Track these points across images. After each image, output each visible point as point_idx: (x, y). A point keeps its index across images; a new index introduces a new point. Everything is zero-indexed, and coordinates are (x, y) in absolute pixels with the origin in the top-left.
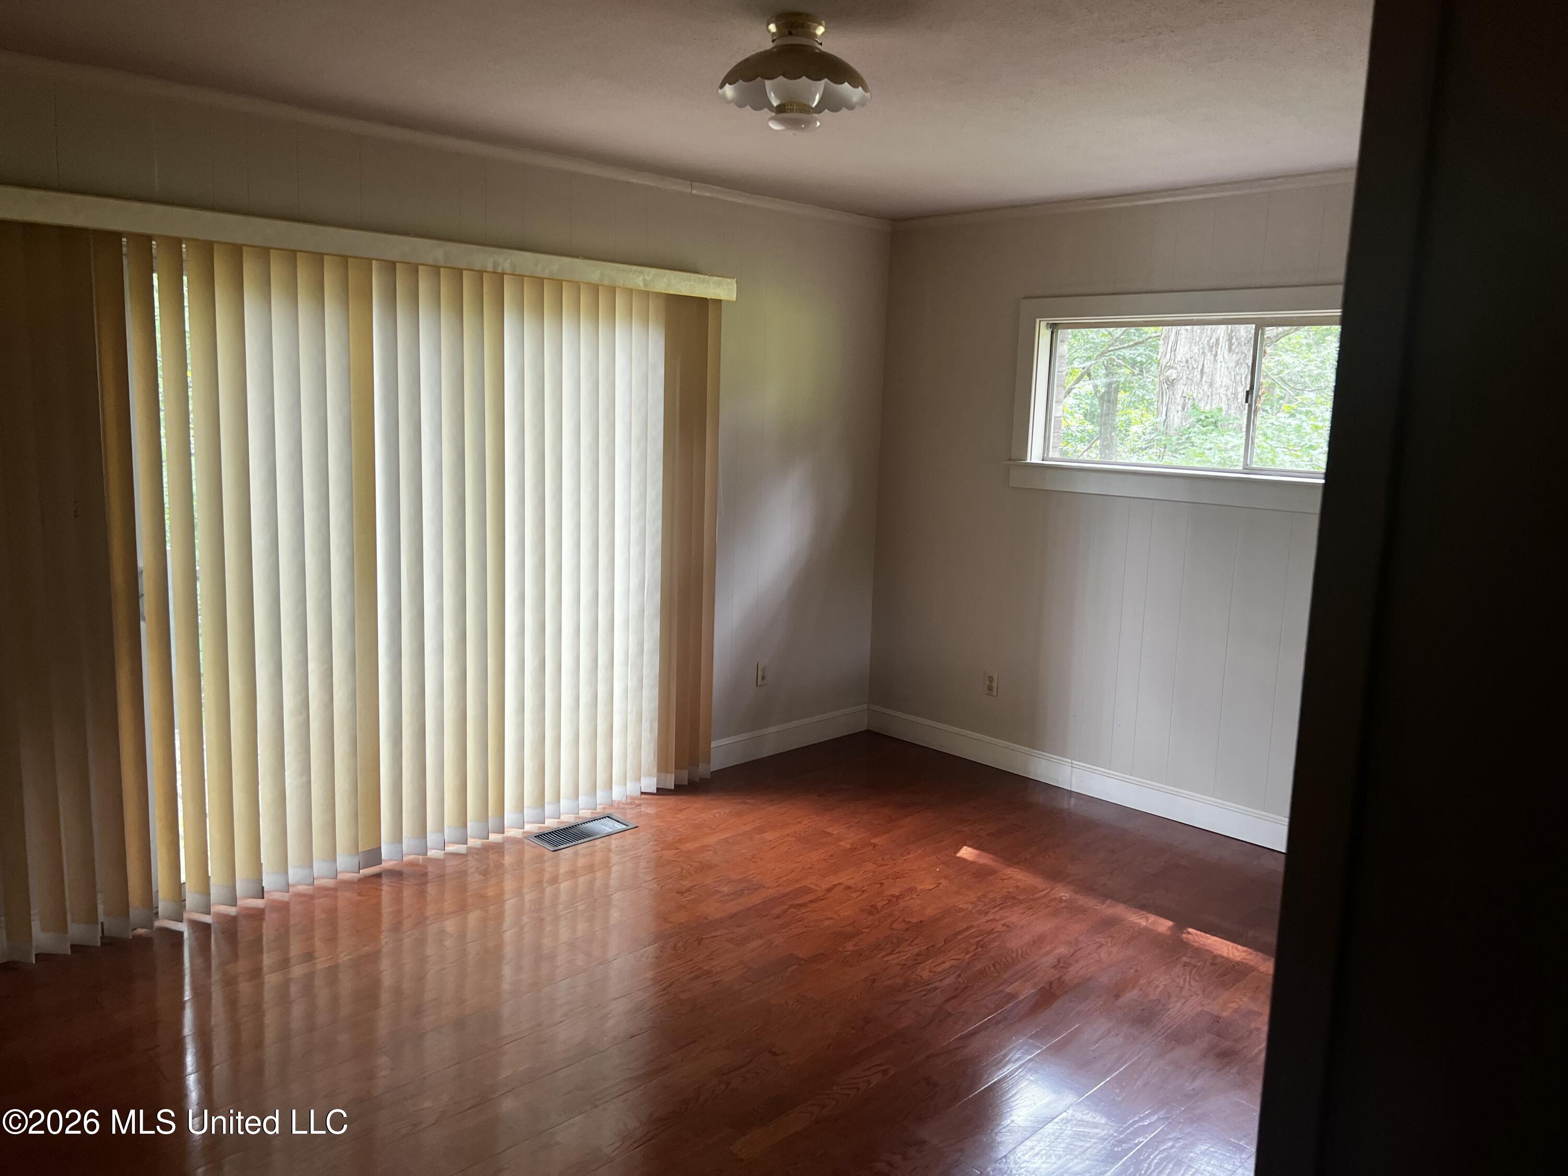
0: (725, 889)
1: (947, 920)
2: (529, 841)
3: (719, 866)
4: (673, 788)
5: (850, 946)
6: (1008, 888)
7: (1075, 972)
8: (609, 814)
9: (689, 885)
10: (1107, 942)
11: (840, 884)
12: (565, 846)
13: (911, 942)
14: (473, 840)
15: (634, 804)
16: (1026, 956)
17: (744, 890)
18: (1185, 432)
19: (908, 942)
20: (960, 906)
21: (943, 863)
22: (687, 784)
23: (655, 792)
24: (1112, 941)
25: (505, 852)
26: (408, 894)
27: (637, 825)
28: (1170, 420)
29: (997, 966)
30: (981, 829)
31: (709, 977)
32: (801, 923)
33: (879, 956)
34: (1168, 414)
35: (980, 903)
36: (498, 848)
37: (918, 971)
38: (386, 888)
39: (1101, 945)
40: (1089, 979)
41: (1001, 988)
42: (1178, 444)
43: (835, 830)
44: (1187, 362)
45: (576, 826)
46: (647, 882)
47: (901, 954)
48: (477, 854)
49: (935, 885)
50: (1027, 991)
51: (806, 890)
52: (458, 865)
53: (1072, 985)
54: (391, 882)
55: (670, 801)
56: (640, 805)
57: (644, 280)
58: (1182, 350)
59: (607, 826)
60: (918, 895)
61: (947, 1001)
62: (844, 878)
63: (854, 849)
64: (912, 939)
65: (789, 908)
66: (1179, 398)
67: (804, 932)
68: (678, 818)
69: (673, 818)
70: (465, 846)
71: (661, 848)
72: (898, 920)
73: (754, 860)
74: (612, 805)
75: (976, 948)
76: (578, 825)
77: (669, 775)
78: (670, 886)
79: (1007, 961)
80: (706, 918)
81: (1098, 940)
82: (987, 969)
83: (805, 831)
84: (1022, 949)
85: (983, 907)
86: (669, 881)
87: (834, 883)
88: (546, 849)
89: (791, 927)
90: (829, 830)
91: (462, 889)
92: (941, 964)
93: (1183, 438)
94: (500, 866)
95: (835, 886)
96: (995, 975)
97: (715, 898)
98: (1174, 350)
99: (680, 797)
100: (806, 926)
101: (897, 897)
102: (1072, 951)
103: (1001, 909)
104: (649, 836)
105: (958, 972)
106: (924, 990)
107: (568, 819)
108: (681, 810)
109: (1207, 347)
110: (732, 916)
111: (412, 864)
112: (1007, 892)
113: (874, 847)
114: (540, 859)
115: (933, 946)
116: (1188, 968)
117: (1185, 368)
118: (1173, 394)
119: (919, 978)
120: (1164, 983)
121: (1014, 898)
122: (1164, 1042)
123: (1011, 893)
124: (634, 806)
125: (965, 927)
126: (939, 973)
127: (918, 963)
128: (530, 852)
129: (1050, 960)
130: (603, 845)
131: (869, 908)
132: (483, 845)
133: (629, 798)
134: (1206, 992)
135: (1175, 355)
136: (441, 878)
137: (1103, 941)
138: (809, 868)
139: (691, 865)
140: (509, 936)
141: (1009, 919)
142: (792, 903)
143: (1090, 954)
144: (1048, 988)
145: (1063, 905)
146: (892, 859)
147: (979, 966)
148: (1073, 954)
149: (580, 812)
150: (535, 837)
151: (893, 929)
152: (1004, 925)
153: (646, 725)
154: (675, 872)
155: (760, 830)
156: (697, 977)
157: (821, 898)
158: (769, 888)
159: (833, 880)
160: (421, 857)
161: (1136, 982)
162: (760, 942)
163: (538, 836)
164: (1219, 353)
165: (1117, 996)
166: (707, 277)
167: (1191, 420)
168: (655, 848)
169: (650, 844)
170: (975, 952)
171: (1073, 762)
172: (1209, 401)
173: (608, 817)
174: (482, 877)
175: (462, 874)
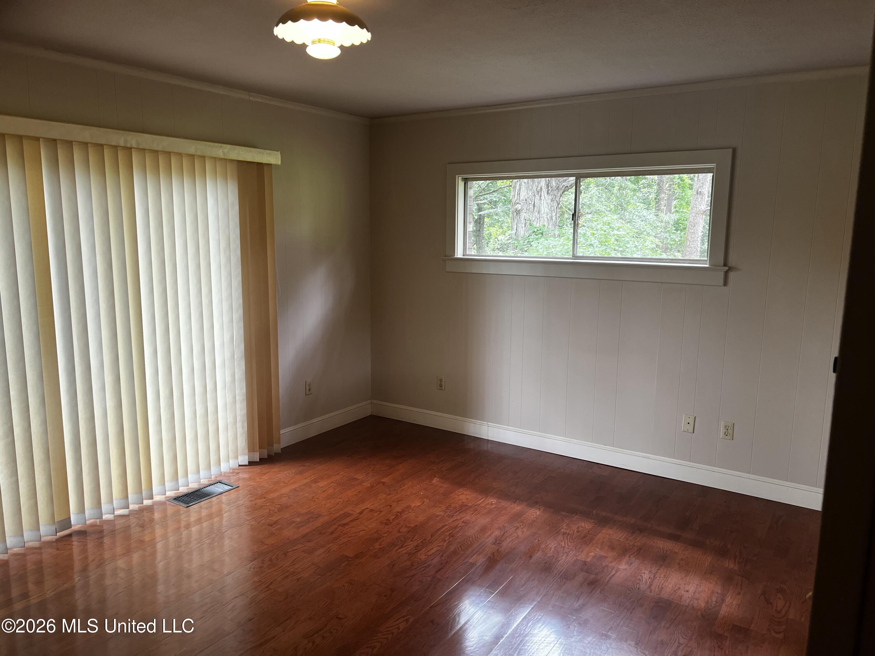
0: (298, 520)
1: (431, 523)
2: (171, 503)
3: (292, 506)
4: (258, 460)
5: (377, 546)
6: (462, 500)
7: (506, 545)
8: (219, 480)
9: (275, 519)
10: (520, 525)
11: (367, 508)
12: (194, 503)
13: (412, 539)
14: (132, 505)
15: (235, 473)
16: (478, 539)
17: (309, 519)
18: (526, 239)
19: (410, 540)
20: (437, 514)
21: (424, 489)
22: (267, 457)
23: (247, 464)
24: (523, 525)
25: (155, 512)
26: (91, 545)
27: (238, 485)
28: (518, 232)
29: (463, 547)
30: (443, 466)
31: (294, 576)
32: (346, 535)
33: (395, 549)
34: (517, 229)
35: (448, 511)
36: (150, 509)
37: (419, 556)
38: (75, 542)
39: (518, 528)
40: (514, 549)
41: (466, 560)
42: (523, 245)
43: (360, 476)
44: (526, 200)
45: (199, 490)
46: (249, 520)
47: (407, 547)
48: (136, 514)
49: (421, 503)
50: (481, 560)
51: (347, 515)
52: (124, 523)
53: (505, 554)
54: (80, 539)
55: (257, 469)
56: (239, 473)
57: (223, 151)
58: (523, 194)
59: (219, 488)
60: (412, 510)
61: (437, 572)
62: (368, 505)
63: (372, 487)
64: (412, 537)
65: (338, 527)
66: (523, 220)
67: (349, 541)
68: (264, 479)
69: (260, 479)
70: (128, 510)
71: (255, 498)
72: (403, 526)
73: (313, 500)
74: (221, 474)
75: (450, 538)
76: (201, 489)
77: (255, 453)
78: (264, 521)
79: (468, 543)
80: (288, 539)
81: (516, 525)
82: (457, 549)
83: (342, 479)
84: (475, 535)
85: (450, 513)
86: (263, 518)
87: (363, 509)
88: (182, 507)
89: (341, 538)
90: (357, 477)
91: (127, 538)
92: (430, 550)
93: (526, 241)
94: (152, 520)
95: (364, 510)
96: (462, 552)
97: (293, 525)
98: (519, 194)
99: (264, 466)
100: (349, 537)
101: (401, 513)
102: (502, 533)
103: (460, 513)
104: (246, 492)
105: (442, 553)
106: (423, 567)
107: (193, 486)
108: (265, 474)
109: (536, 192)
110: (304, 536)
111: (93, 525)
112: (462, 502)
113: (384, 484)
114: (177, 513)
115: (425, 540)
116: (565, 536)
117: (526, 204)
118: (519, 218)
119: (419, 560)
120: (554, 546)
121: (466, 505)
122: (559, 580)
123: (464, 503)
124: (235, 474)
125: (441, 526)
126: (430, 556)
127: (418, 551)
128: (171, 509)
129: (491, 540)
130: (218, 500)
131: (385, 521)
132: (139, 508)
133: (231, 469)
134: (577, 549)
135: (519, 196)
136: (113, 532)
137: (518, 525)
138: (348, 501)
139: (274, 507)
140: (160, 566)
141: (465, 519)
142: (339, 523)
143: (512, 534)
144: (492, 556)
145: (493, 506)
146: (395, 490)
147: (452, 548)
148: (503, 535)
149: (201, 481)
150: (174, 499)
151: (401, 532)
152: (463, 522)
153: (239, 425)
154: (266, 513)
155: (315, 481)
156: (287, 577)
157: (356, 518)
158: (324, 516)
159: (363, 507)
160: (98, 520)
161: (540, 547)
162: (322, 550)
163: (176, 499)
164: (542, 195)
165: (531, 557)
166: (262, 150)
167: (530, 232)
168: (251, 499)
169: (248, 496)
170: (449, 540)
171: (489, 423)
172: (538, 221)
173: (220, 482)
174: (142, 529)
175: (127, 528)
